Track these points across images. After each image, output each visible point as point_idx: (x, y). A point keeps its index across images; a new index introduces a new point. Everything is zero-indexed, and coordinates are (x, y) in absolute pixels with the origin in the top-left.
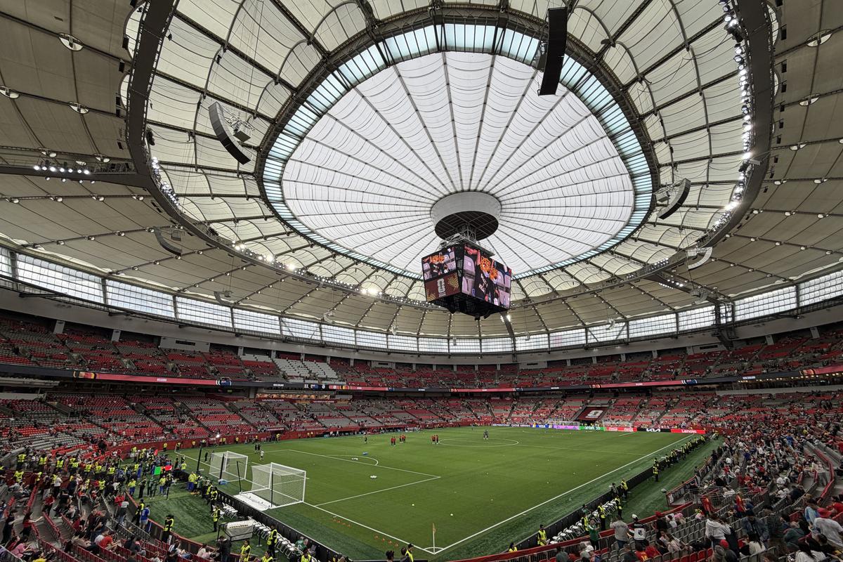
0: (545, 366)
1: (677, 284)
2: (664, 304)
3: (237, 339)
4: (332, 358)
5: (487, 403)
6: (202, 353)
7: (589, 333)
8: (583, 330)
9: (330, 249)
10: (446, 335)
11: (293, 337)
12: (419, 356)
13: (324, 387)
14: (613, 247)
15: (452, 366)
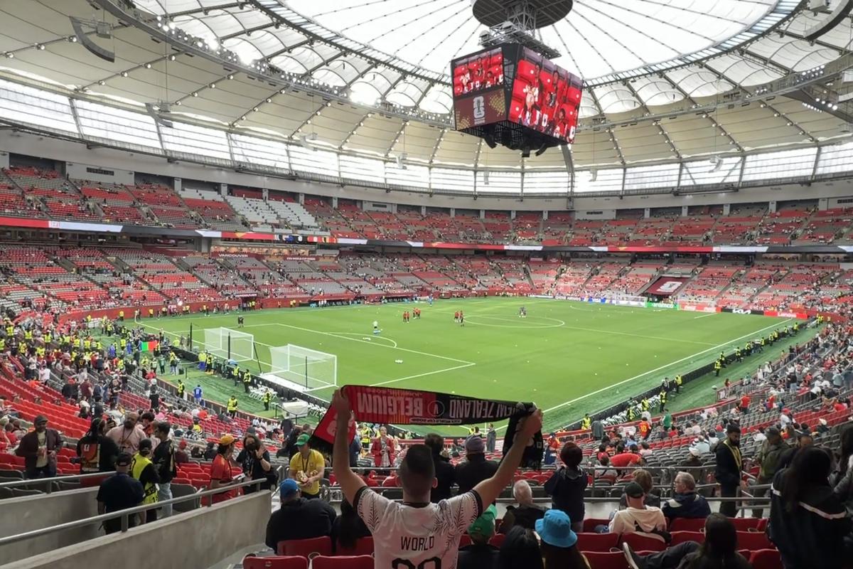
0: (613, 216)
1: (830, 105)
2: (804, 133)
3: (171, 166)
4: (307, 196)
5: (524, 266)
6: (126, 187)
7: (684, 171)
8: (678, 166)
9: (305, 32)
10: (472, 165)
11: (250, 164)
12: (431, 196)
13: (300, 239)
14: (744, 44)
15: (478, 212)
